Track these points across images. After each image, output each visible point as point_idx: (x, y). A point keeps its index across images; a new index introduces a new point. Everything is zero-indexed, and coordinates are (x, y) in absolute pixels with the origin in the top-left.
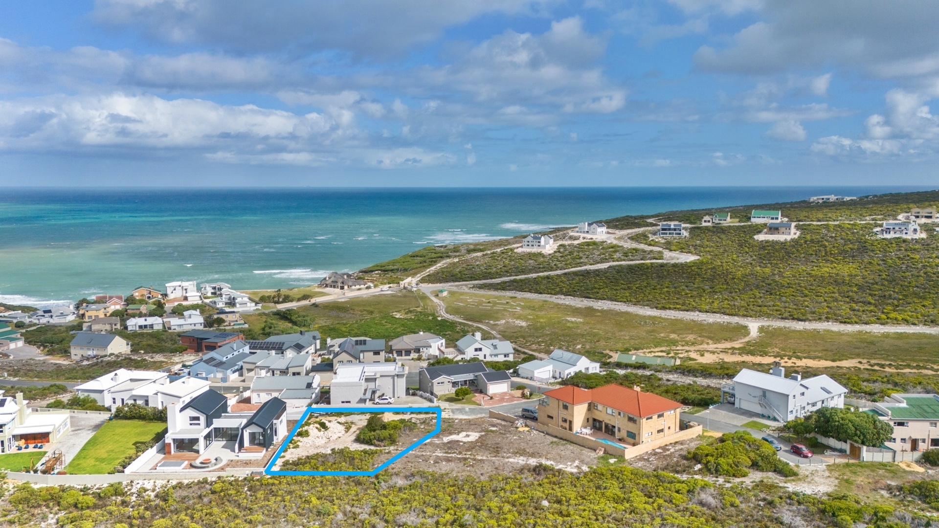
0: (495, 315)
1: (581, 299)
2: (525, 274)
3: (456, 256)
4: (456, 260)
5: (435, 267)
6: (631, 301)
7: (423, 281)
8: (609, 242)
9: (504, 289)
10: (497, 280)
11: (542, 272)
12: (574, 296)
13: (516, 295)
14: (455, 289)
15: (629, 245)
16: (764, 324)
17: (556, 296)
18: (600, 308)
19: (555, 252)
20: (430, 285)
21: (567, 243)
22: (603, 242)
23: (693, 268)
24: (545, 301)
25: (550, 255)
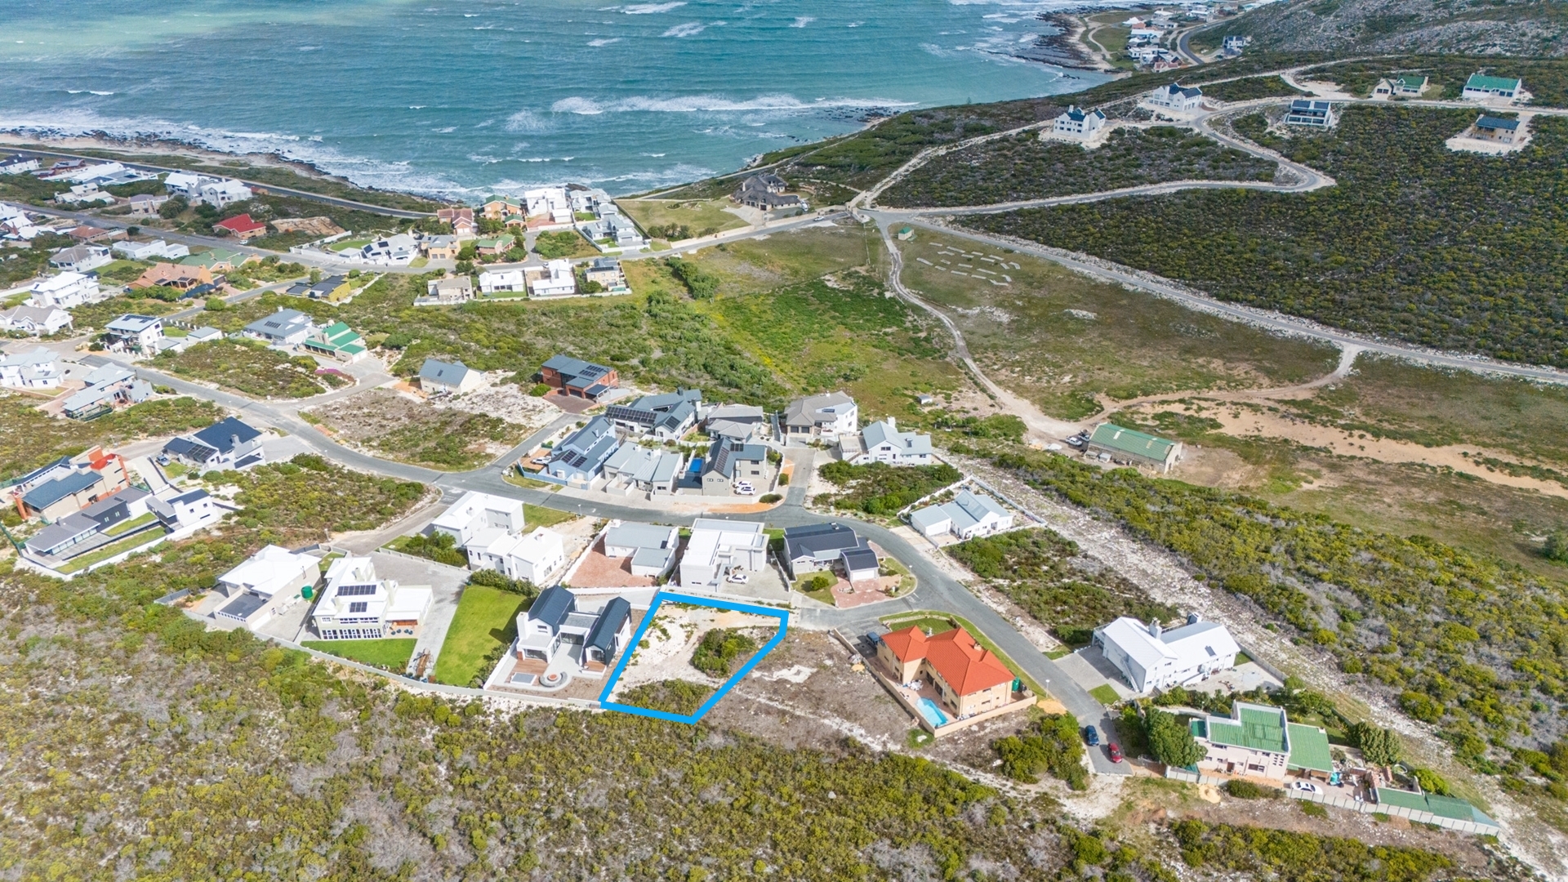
0: (969, 295)
1: (1110, 264)
2: (1042, 197)
3: (943, 142)
4: (942, 151)
5: (905, 167)
6: (1183, 277)
7: (882, 200)
8: (1197, 130)
9: (999, 231)
10: (994, 206)
11: (1068, 194)
12: (1101, 257)
13: (1012, 246)
14: (925, 223)
15: (1228, 140)
16: (1368, 349)
17: (1074, 255)
18: (1131, 288)
19: (1103, 146)
20: (892, 210)
21: (1127, 125)
22: (1187, 130)
23: (1312, 208)
24: (1054, 264)
25: (1092, 152)
